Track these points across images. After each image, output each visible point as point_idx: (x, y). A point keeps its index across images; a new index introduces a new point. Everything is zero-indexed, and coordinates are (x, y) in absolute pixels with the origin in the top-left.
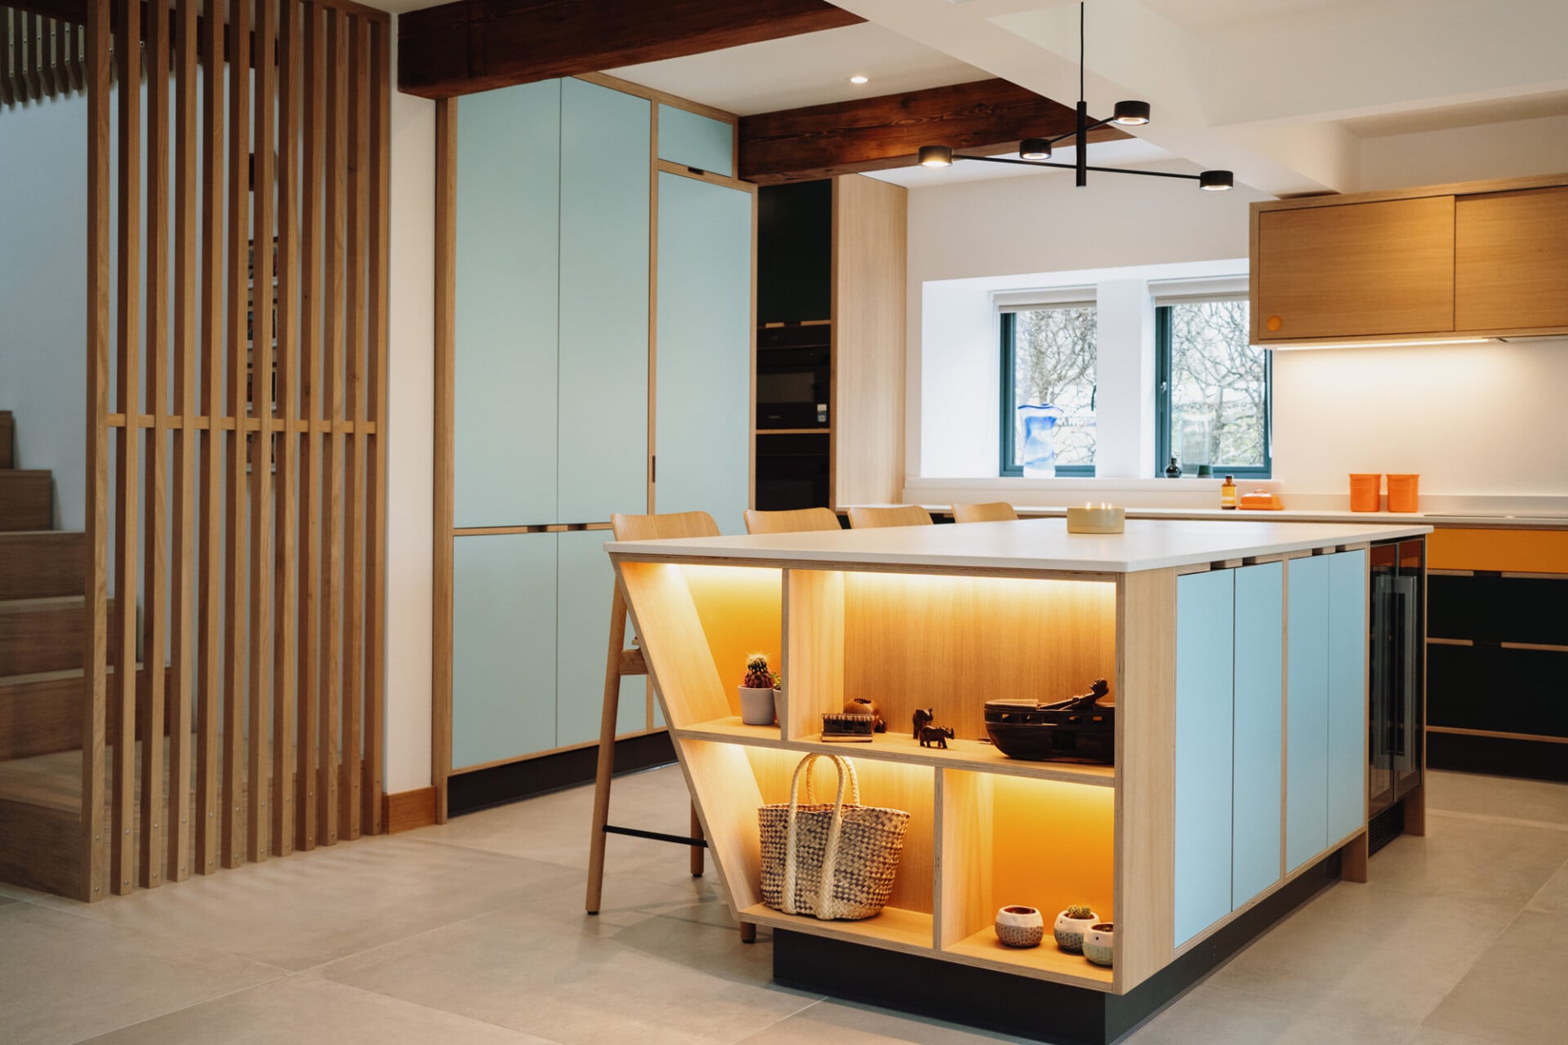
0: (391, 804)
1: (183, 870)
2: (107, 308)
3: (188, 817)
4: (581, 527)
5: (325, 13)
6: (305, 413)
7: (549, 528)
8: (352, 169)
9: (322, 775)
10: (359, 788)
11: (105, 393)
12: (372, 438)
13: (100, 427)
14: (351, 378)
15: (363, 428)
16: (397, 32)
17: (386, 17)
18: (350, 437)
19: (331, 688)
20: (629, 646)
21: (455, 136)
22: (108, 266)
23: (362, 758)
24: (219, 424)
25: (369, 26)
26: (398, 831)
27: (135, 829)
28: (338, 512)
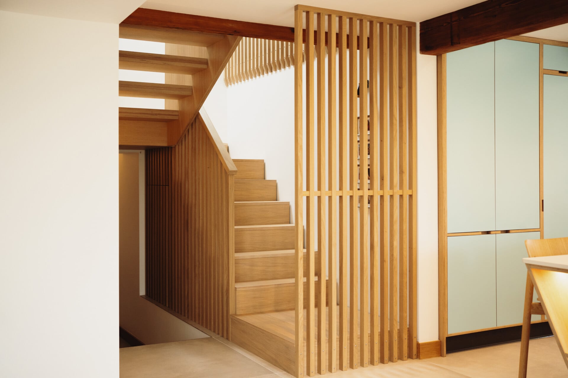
0: (421, 347)
1: (334, 368)
2: (302, 151)
3: (336, 348)
4: (507, 232)
5: (388, 26)
6: (382, 187)
7: (492, 232)
8: (400, 88)
9: (391, 333)
10: (407, 339)
11: (302, 183)
12: (411, 196)
13: (299, 197)
14: (401, 172)
15: (407, 193)
16: (419, 30)
17: (414, 24)
18: (401, 196)
19: (394, 298)
20: (535, 301)
21: (446, 70)
22: (302, 135)
23: (408, 327)
24: (346, 193)
25: (407, 29)
26: (424, 358)
27: (315, 351)
28: (397, 227)
